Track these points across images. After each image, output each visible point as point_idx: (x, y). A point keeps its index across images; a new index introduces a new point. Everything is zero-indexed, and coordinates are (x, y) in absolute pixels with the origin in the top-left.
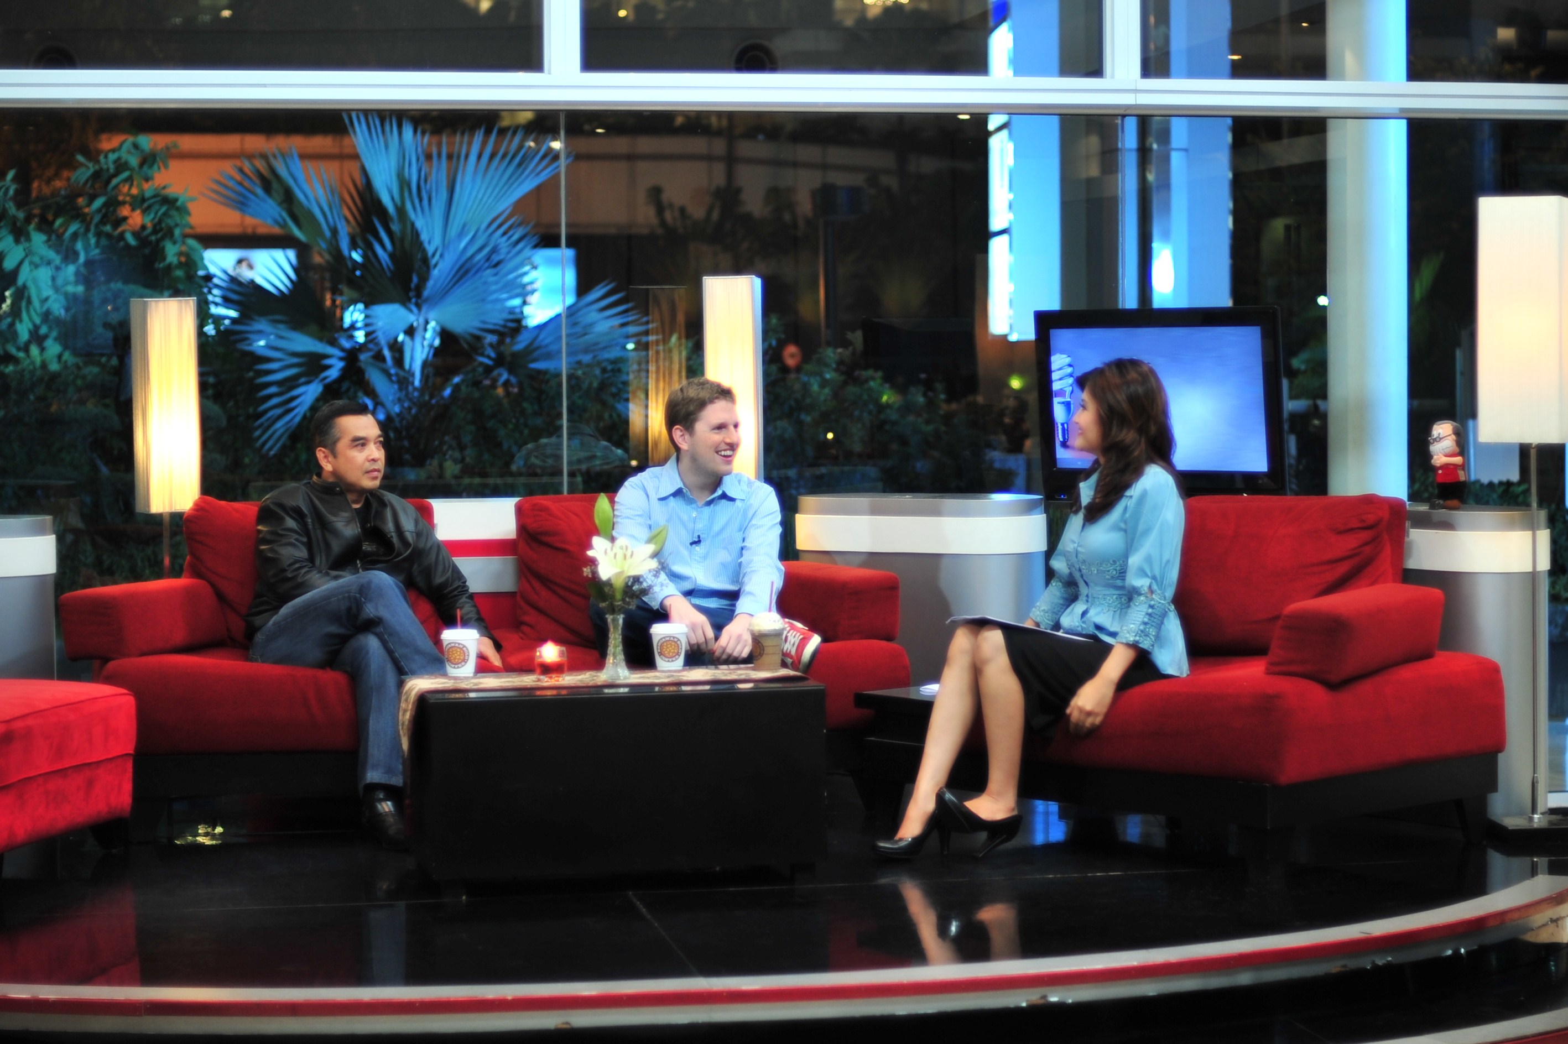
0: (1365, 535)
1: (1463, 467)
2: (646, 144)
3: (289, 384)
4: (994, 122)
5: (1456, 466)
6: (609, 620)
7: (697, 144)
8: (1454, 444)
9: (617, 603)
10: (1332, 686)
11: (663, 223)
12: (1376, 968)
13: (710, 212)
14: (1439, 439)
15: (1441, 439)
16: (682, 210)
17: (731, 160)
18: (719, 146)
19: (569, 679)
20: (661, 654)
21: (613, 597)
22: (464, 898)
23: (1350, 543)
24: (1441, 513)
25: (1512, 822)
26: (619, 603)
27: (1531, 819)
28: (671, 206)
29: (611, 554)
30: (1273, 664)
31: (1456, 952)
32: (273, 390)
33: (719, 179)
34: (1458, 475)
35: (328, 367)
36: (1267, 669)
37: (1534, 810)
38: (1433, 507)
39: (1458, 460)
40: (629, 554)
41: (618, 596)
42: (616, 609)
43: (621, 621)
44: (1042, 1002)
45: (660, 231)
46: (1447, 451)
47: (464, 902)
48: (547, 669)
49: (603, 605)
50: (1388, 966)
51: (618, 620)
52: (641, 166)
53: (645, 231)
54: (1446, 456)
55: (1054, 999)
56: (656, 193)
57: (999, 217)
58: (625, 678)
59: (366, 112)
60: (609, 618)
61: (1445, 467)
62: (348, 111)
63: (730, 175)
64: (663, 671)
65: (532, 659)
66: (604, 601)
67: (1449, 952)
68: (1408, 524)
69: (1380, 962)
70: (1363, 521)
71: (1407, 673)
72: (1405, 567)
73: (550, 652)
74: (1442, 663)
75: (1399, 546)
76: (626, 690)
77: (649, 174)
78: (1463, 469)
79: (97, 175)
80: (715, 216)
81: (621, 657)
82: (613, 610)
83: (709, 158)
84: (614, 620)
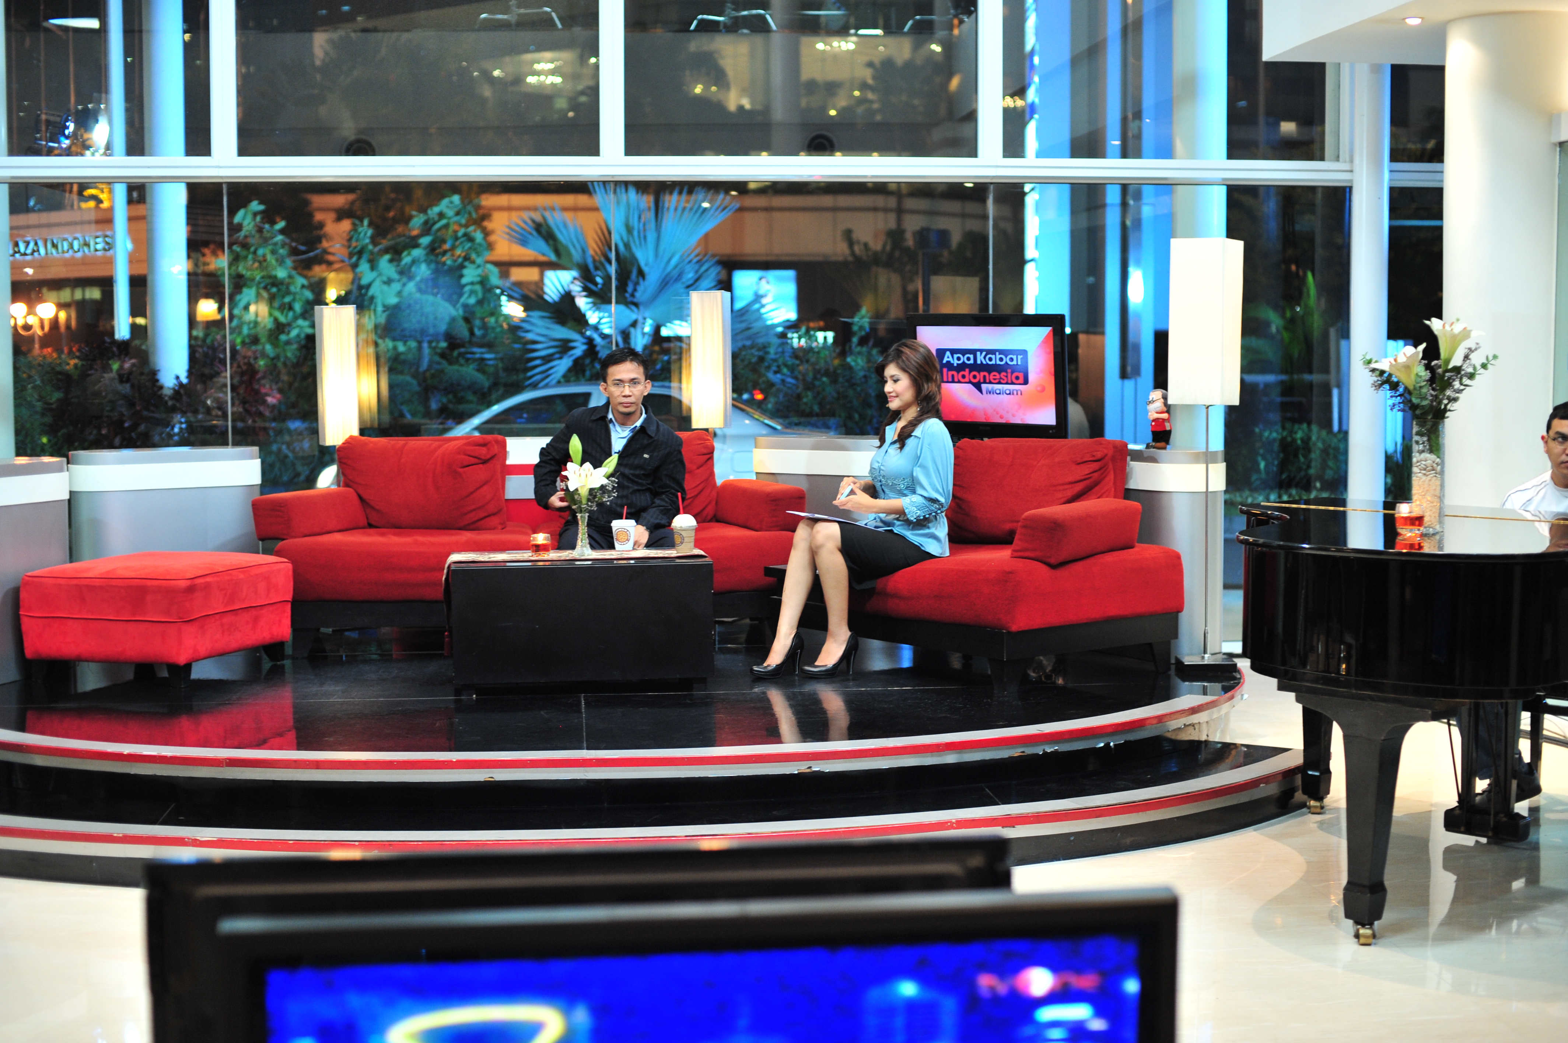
0: (1095, 466)
1: (1168, 420)
2: (843, 200)
3: (548, 359)
4: (1027, 188)
5: (1164, 420)
6: (579, 517)
7: (879, 200)
8: (1163, 405)
9: (583, 505)
10: (1053, 566)
11: (853, 253)
12: (1045, 753)
13: (884, 246)
16: (866, 245)
17: (900, 211)
18: (892, 202)
19: (553, 555)
20: (617, 540)
21: (581, 502)
22: (474, 696)
23: (1086, 470)
24: (1153, 452)
25: (1188, 660)
27: (1203, 658)
28: (858, 242)
29: (578, 473)
30: (1014, 551)
31: (1107, 745)
32: (538, 362)
33: (892, 224)
34: (1164, 426)
35: (573, 348)
36: (1012, 554)
37: (1205, 652)
38: (1147, 447)
39: (1165, 416)
40: (589, 474)
41: (584, 501)
42: (583, 510)
43: (586, 517)
44: (809, 770)
45: (850, 259)
46: (1158, 410)
47: (474, 698)
48: (538, 548)
50: (1055, 753)
52: (840, 215)
53: (840, 259)
54: (1157, 413)
55: (815, 769)
56: (848, 234)
57: (1030, 252)
58: (588, 555)
59: (604, 182)
60: (579, 515)
62: (592, 182)
63: (899, 221)
64: (619, 551)
65: (529, 542)
67: (1102, 745)
68: (1129, 458)
69: (1049, 750)
70: (1094, 456)
71: (1109, 558)
72: (1127, 487)
73: (541, 538)
74: (1142, 551)
75: (1122, 474)
76: (590, 563)
77: (847, 220)
78: (1169, 422)
79: (426, 223)
80: (888, 248)
81: (586, 541)
82: (581, 510)
83: (886, 210)
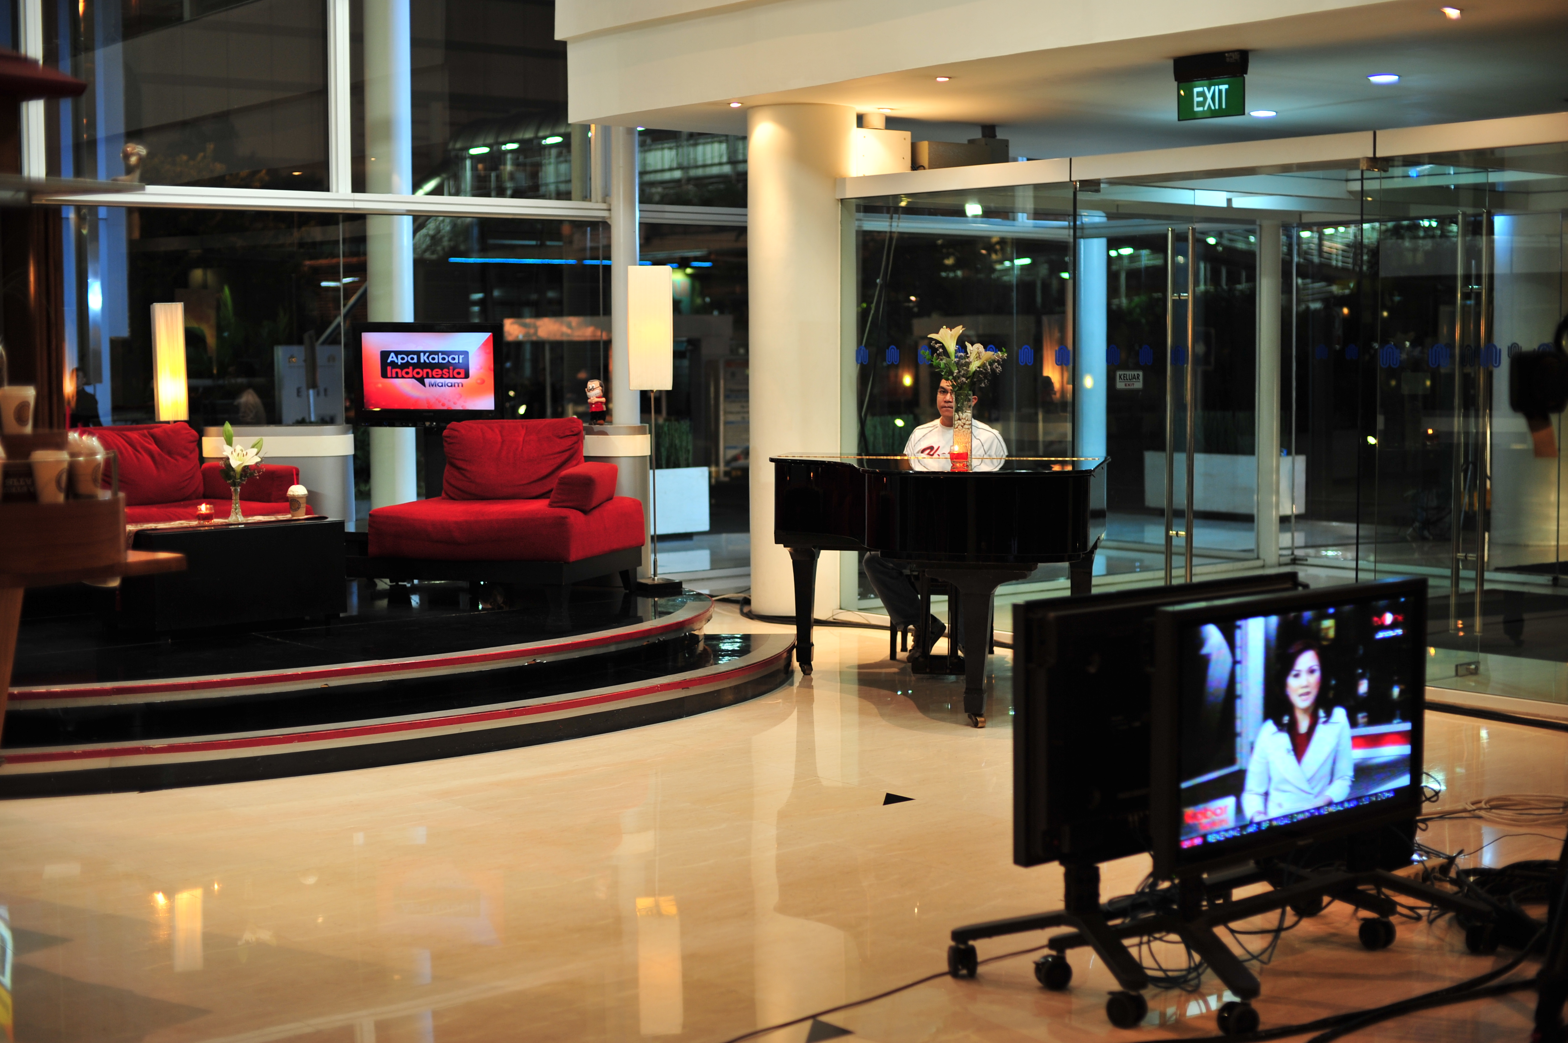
0: (575, 439)
1: (605, 403)
5: (602, 403)
6: (232, 490)
9: (237, 481)
10: (585, 512)
14: (593, 389)
15: (594, 389)
19: (214, 521)
21: (235, 477)
22: (170, 640)
23: (568, 442)
24: (597, 427)
26: (239, 480)
27: (654, 579)
30: (554, 502)
34: (602, 408)
38: (591, 424)
39: (603, 400)
40: (245, 454)
41: (238, 476)
42: (237, 484)
43: (239, 490)
46: (597, 395)
47: (170, 642)
48: (204, 517)
49: (229, 482)
51: (237, 490)
54: (597, 397)
58: (241, 520)
61: (597, 403)
66: (229, 480)
70: (573, 431)
72: (582, 454)
73: (204, 508)
81: (239, 509)
82: (234, 484)
84: (236, 490)
